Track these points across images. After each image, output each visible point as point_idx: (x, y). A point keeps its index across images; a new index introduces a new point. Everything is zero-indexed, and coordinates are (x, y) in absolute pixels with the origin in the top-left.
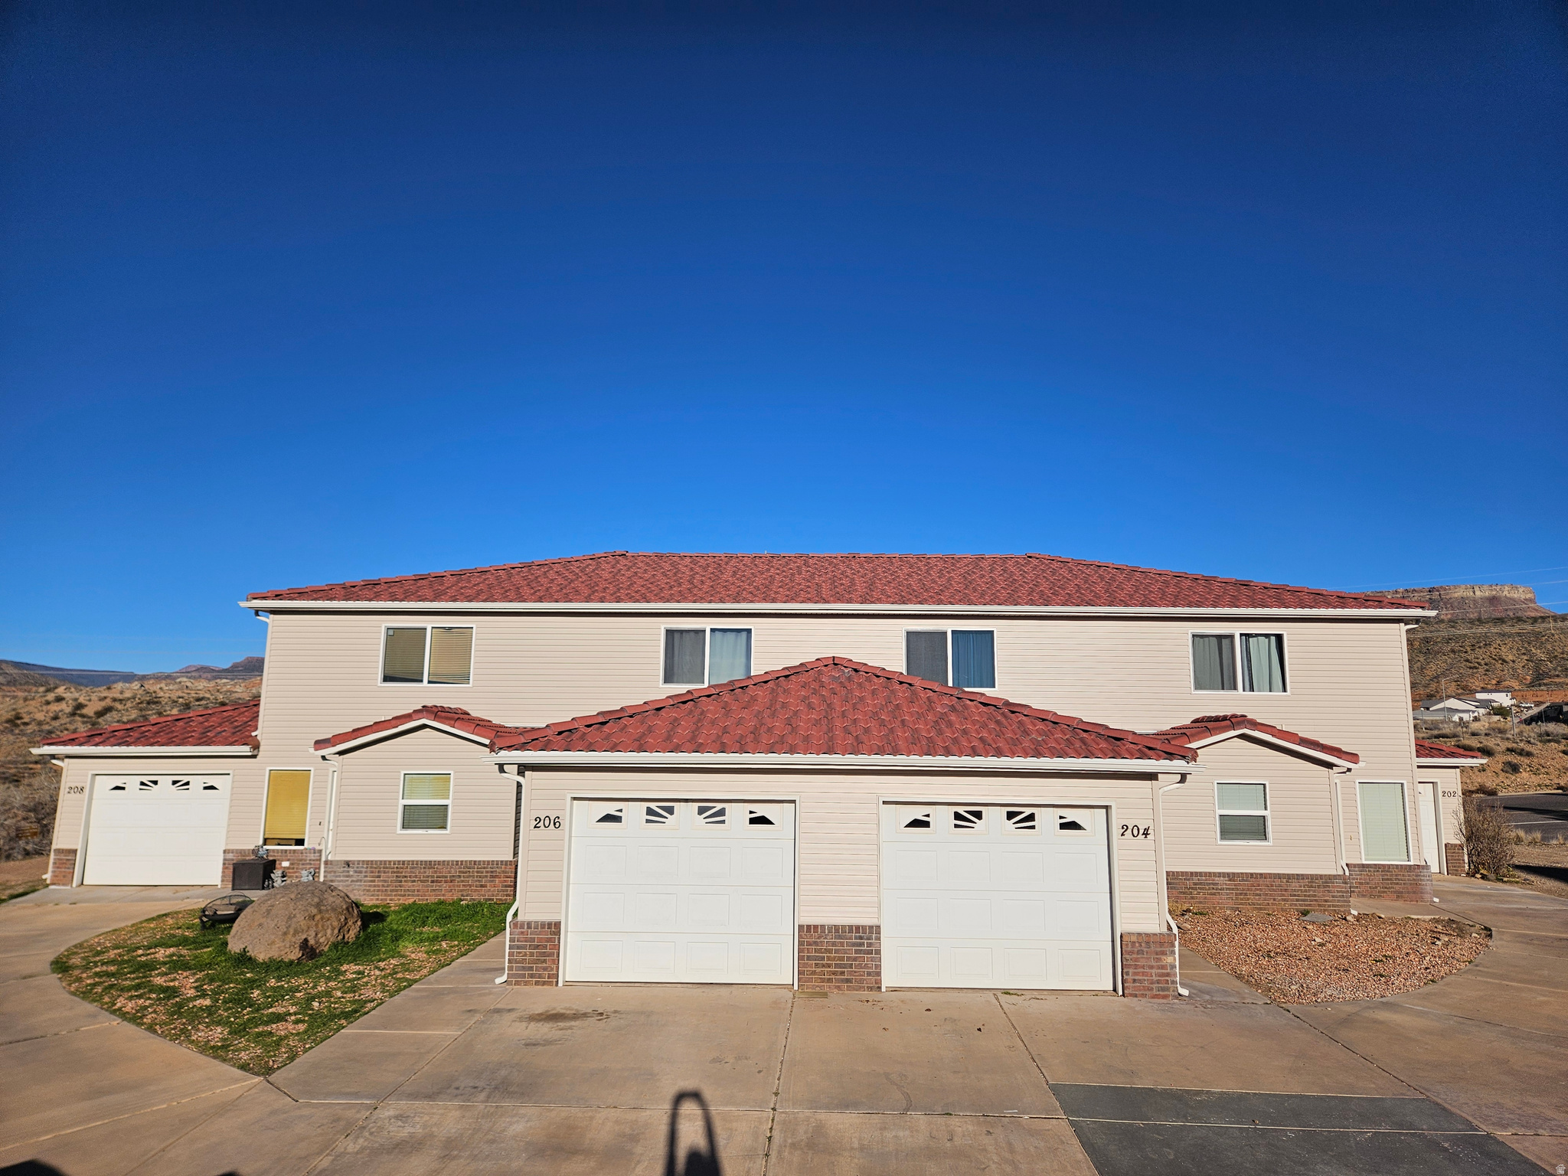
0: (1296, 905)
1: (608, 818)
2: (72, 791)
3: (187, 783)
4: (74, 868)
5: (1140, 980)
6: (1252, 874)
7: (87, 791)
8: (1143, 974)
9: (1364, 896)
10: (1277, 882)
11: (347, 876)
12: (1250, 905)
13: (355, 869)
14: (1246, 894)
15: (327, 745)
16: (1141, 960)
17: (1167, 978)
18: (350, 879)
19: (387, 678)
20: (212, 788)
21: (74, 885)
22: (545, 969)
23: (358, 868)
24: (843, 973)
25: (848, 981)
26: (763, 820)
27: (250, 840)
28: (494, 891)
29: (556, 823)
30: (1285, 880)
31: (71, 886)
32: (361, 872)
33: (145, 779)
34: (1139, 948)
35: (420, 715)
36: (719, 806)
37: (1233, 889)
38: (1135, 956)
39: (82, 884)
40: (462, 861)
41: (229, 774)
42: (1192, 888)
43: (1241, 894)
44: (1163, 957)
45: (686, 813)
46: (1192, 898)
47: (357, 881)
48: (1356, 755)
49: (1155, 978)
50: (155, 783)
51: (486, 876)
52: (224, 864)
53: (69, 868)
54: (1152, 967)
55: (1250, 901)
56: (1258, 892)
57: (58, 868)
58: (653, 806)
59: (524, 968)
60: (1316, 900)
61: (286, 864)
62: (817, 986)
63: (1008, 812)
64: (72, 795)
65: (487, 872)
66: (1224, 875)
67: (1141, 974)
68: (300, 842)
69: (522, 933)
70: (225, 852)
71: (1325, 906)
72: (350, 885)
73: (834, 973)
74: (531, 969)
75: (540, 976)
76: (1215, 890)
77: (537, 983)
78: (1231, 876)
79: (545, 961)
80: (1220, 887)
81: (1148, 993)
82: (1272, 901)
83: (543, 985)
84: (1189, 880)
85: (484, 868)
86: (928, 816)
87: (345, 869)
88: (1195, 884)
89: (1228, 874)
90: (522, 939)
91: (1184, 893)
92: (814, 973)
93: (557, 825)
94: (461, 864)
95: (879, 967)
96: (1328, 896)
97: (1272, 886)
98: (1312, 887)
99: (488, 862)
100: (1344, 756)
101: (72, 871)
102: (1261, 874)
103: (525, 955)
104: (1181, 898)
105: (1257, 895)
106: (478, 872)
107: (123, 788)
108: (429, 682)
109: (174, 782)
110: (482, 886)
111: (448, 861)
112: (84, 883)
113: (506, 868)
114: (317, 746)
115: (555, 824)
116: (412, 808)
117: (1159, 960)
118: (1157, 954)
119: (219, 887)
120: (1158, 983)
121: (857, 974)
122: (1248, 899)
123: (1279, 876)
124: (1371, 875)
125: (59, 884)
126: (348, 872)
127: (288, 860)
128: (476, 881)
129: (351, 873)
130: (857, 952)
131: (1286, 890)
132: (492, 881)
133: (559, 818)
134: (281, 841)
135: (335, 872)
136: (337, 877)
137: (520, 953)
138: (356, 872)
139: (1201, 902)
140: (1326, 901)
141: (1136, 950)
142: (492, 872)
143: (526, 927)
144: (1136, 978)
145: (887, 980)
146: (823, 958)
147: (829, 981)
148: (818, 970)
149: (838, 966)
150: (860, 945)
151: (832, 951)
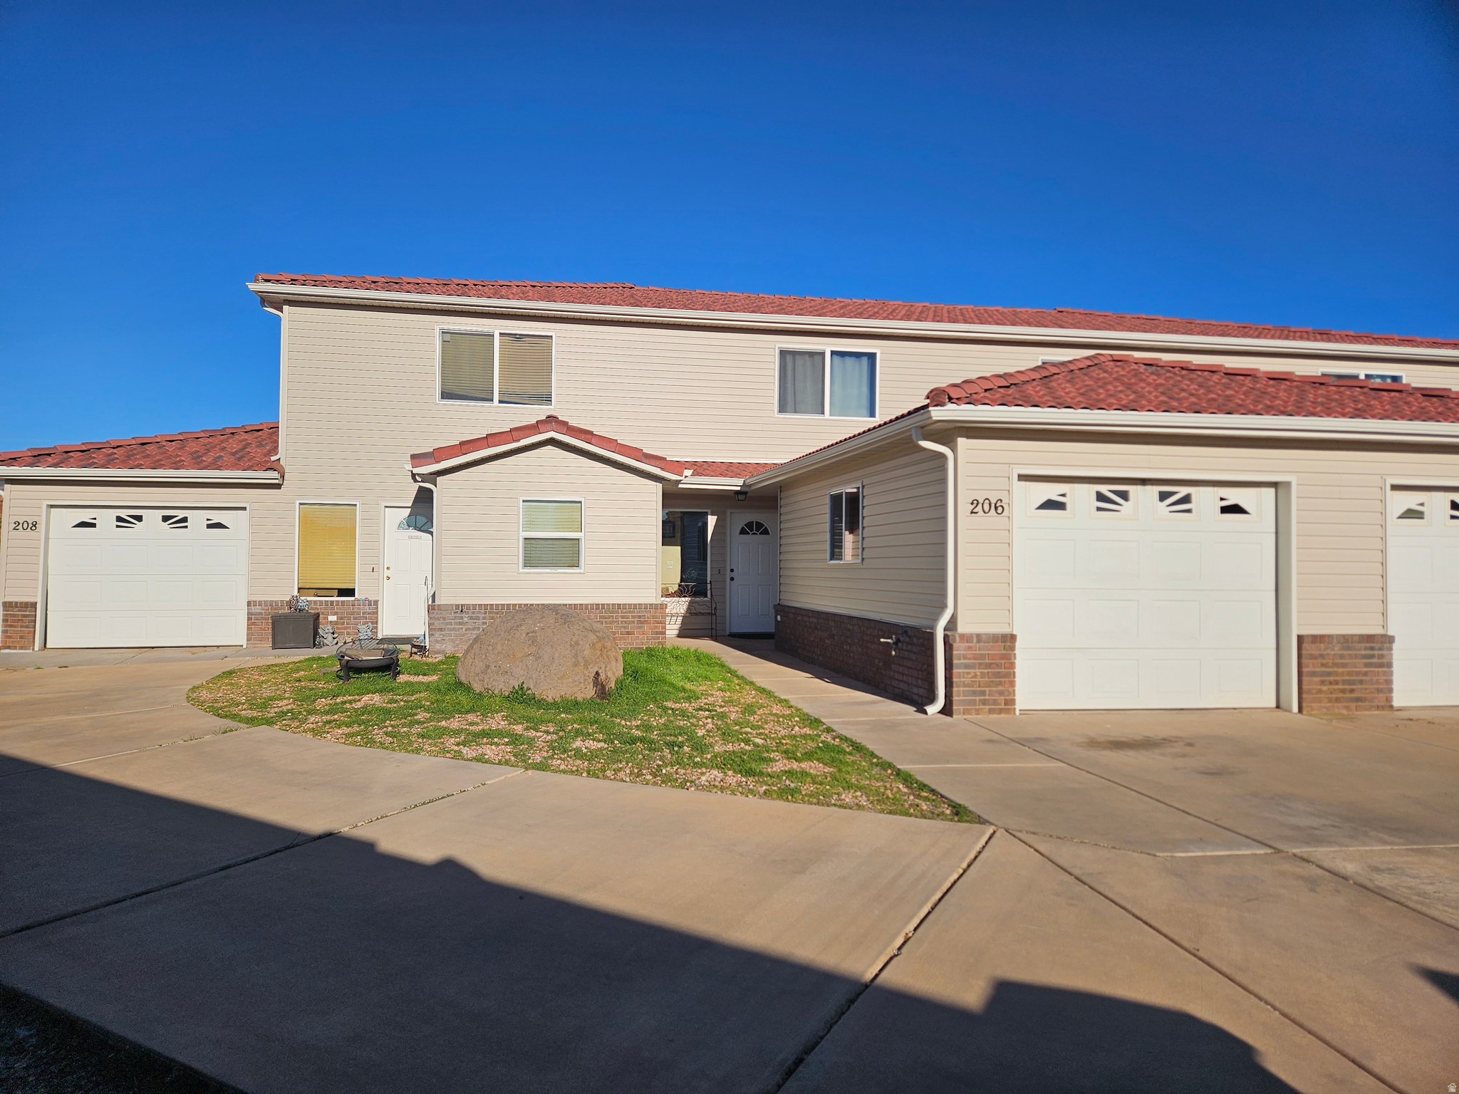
1: (1050, 505)
2: (20, 527)
3: (185, 520)
4: (35, 627)
7: (42, 527)
11: (460, 624)
13: (470, 615)
15: (429, 460)
18: (464, 628)
19: (445, 395)
20: (219, 526)
21: (37, 648)
22: (1001, 693)
23: (473, 613)
24: (1352, 691)
25: (1358, 700)
26: (1235, 509)
27: (283, 590)
28: (643, 639)
29: (998, 507)
31: (33, 649)
32: (478, 618)
33: (124, 513)
35: (548, 426)
36: (1183, 491)
39: (45, 647)
40: (603, 605)
41: (244, 509)
45: (1144, 497)
47: (473, 629)
50: (139, 518)
51: (633, 622)
52: (249, 619)
53: (27, 627)
57: (11, 626)
58: (1104, 489)
59: (974, 693)
61: (333, 618)
62: (1324, 707)
64: (21, 533)
65: (633, 617)
68: (350, 592)
69: (970, 648)
70: (249, 604)
72: (465, 634)
73: (1343, 691)
74: (983, 693)
75: (995, 702)
77: (991, 711)
79: (1000, 683)
83: (1000, 713)
85: (630, 612)
86: (1422, 504)
87: (457, 615)
90: (970, 656)
92: (1320, 691)
93: (1000, 510)
94: (603, 608)
95: (1389, 682)
99: (635, 605)
101: (32, 629)
103: (975, 676)
106: (622, 617)
107: (93, 525)
108: (500, 402)
109: (165, 519)
110: (628, 633)
111: (587, 605)
112: (48, 646)
113: (656, 612)
114: (416, 461)
115: (996, 508)
116: (532, 542)
119: (244, 647)
121: (1367, 691)
125: (15, 648)
126: (462, 618)
127: (336, 614)
128: (621, 627)
129: (465, 619)
130: (1366, 665)
132: (640, 628)
133: (1001, 501)
134: (320, 591)
135: (444, 619)
136: (447, 624)
137: (968, 673)
138: (471, 618)
142: (639, 617)
143: (975, 640)
145: (1400, 699)
146: (1329, 674)
147: (1337, 700)
148: (1325, 688)
149: (1350, 682)
150: (1372, 656)
151: (1344, 665)
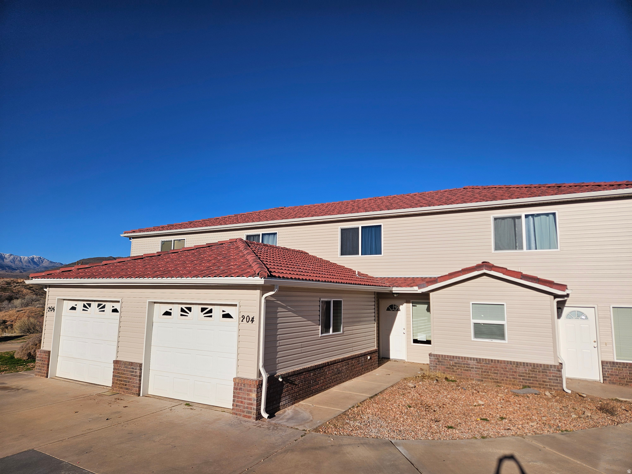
0: (522, 382)
1: (73, 308)
5: (239, 405)
6: (492, 360)
8: (242, 402)
9: (614, 383)
10: (510, 366)
12: (490, 379)
14: (488, 372)
16: (241, 394)
17: (251, 406)
22: (44, 370)
24: (126, 385)
25: (127, 389)
26: (116, 310)
30: (514, 366)
34: (240, 387)
36: (104, 303)
37: (479, 368)
38: (238, 391)
42: (454, 366)
43: (485, 372)
44: (251, 393)
46: (454, 371)
48: (566, 286)
49: (246, 405)
54: (245, 399)
55: (491, 377)
56: (496, 372)
58: (85, 303)
59: (39, 369)
60: (537, 381)
62: (117, 390)
63: (201, 308)
66: (474, 359)
67: (240, 402)
69: (40, 354)
71: (543, 385)
73: (123, 385)
74: (41, 369)
75: (42, 373)
76: (468, 368)
77: (41, 376)
78: (479, 361)
79: (44, 367)
80: (471, 366)
81: (242, 413)
82: (505, 378)
84: (452, 360)
86: (171, 309)
88: (456, 363)
89: (477, 359)
91: (449, 368)
92: (117, 384)
95: (139, 383)
96: (546, 379)
97: (506, 368)
98: (534, 371)
100: (554, 286)
102: (498, 361)
103: (40, 364)
104: (447, 371)
105: (495, 373)
115: (53, 310)
117: (248, 395)
118: (248, 392)
120: (247, 408)
121: (130, 386)
122: (489, 375)
123: (511, 362)
124: (620, 370)
130: (132, 375)
131: (515, 372)
133: (54, 307)
137: (39, 362)
139: (458, 375)
140: (544, 381)
141: (239, 387)
143: (41, 352)
144: (238, 404)
146: (120, 377)
147: (121, 388)
148: (118, 382)
149: (125, 381)
150: (133, 372)
151: (123, 374)
